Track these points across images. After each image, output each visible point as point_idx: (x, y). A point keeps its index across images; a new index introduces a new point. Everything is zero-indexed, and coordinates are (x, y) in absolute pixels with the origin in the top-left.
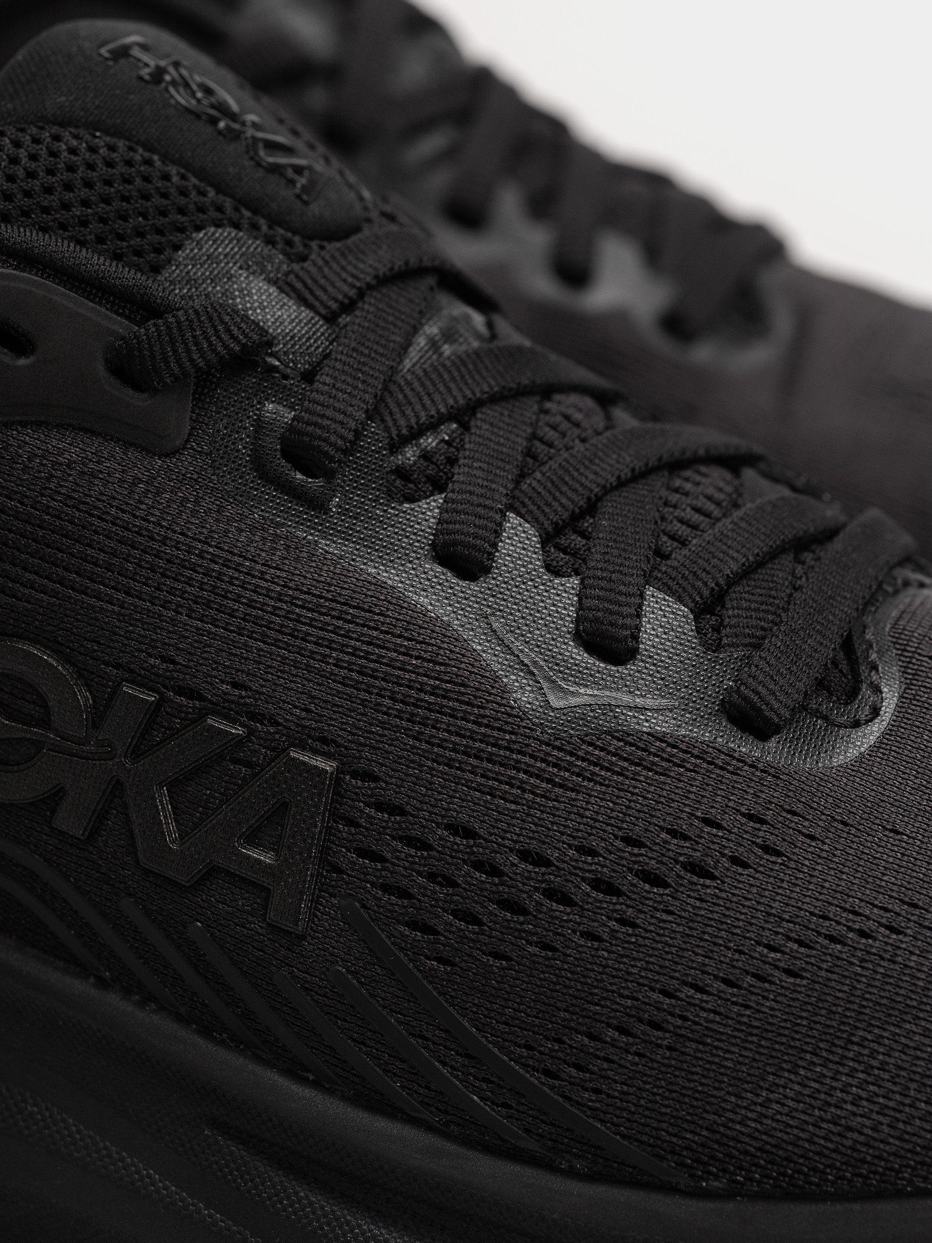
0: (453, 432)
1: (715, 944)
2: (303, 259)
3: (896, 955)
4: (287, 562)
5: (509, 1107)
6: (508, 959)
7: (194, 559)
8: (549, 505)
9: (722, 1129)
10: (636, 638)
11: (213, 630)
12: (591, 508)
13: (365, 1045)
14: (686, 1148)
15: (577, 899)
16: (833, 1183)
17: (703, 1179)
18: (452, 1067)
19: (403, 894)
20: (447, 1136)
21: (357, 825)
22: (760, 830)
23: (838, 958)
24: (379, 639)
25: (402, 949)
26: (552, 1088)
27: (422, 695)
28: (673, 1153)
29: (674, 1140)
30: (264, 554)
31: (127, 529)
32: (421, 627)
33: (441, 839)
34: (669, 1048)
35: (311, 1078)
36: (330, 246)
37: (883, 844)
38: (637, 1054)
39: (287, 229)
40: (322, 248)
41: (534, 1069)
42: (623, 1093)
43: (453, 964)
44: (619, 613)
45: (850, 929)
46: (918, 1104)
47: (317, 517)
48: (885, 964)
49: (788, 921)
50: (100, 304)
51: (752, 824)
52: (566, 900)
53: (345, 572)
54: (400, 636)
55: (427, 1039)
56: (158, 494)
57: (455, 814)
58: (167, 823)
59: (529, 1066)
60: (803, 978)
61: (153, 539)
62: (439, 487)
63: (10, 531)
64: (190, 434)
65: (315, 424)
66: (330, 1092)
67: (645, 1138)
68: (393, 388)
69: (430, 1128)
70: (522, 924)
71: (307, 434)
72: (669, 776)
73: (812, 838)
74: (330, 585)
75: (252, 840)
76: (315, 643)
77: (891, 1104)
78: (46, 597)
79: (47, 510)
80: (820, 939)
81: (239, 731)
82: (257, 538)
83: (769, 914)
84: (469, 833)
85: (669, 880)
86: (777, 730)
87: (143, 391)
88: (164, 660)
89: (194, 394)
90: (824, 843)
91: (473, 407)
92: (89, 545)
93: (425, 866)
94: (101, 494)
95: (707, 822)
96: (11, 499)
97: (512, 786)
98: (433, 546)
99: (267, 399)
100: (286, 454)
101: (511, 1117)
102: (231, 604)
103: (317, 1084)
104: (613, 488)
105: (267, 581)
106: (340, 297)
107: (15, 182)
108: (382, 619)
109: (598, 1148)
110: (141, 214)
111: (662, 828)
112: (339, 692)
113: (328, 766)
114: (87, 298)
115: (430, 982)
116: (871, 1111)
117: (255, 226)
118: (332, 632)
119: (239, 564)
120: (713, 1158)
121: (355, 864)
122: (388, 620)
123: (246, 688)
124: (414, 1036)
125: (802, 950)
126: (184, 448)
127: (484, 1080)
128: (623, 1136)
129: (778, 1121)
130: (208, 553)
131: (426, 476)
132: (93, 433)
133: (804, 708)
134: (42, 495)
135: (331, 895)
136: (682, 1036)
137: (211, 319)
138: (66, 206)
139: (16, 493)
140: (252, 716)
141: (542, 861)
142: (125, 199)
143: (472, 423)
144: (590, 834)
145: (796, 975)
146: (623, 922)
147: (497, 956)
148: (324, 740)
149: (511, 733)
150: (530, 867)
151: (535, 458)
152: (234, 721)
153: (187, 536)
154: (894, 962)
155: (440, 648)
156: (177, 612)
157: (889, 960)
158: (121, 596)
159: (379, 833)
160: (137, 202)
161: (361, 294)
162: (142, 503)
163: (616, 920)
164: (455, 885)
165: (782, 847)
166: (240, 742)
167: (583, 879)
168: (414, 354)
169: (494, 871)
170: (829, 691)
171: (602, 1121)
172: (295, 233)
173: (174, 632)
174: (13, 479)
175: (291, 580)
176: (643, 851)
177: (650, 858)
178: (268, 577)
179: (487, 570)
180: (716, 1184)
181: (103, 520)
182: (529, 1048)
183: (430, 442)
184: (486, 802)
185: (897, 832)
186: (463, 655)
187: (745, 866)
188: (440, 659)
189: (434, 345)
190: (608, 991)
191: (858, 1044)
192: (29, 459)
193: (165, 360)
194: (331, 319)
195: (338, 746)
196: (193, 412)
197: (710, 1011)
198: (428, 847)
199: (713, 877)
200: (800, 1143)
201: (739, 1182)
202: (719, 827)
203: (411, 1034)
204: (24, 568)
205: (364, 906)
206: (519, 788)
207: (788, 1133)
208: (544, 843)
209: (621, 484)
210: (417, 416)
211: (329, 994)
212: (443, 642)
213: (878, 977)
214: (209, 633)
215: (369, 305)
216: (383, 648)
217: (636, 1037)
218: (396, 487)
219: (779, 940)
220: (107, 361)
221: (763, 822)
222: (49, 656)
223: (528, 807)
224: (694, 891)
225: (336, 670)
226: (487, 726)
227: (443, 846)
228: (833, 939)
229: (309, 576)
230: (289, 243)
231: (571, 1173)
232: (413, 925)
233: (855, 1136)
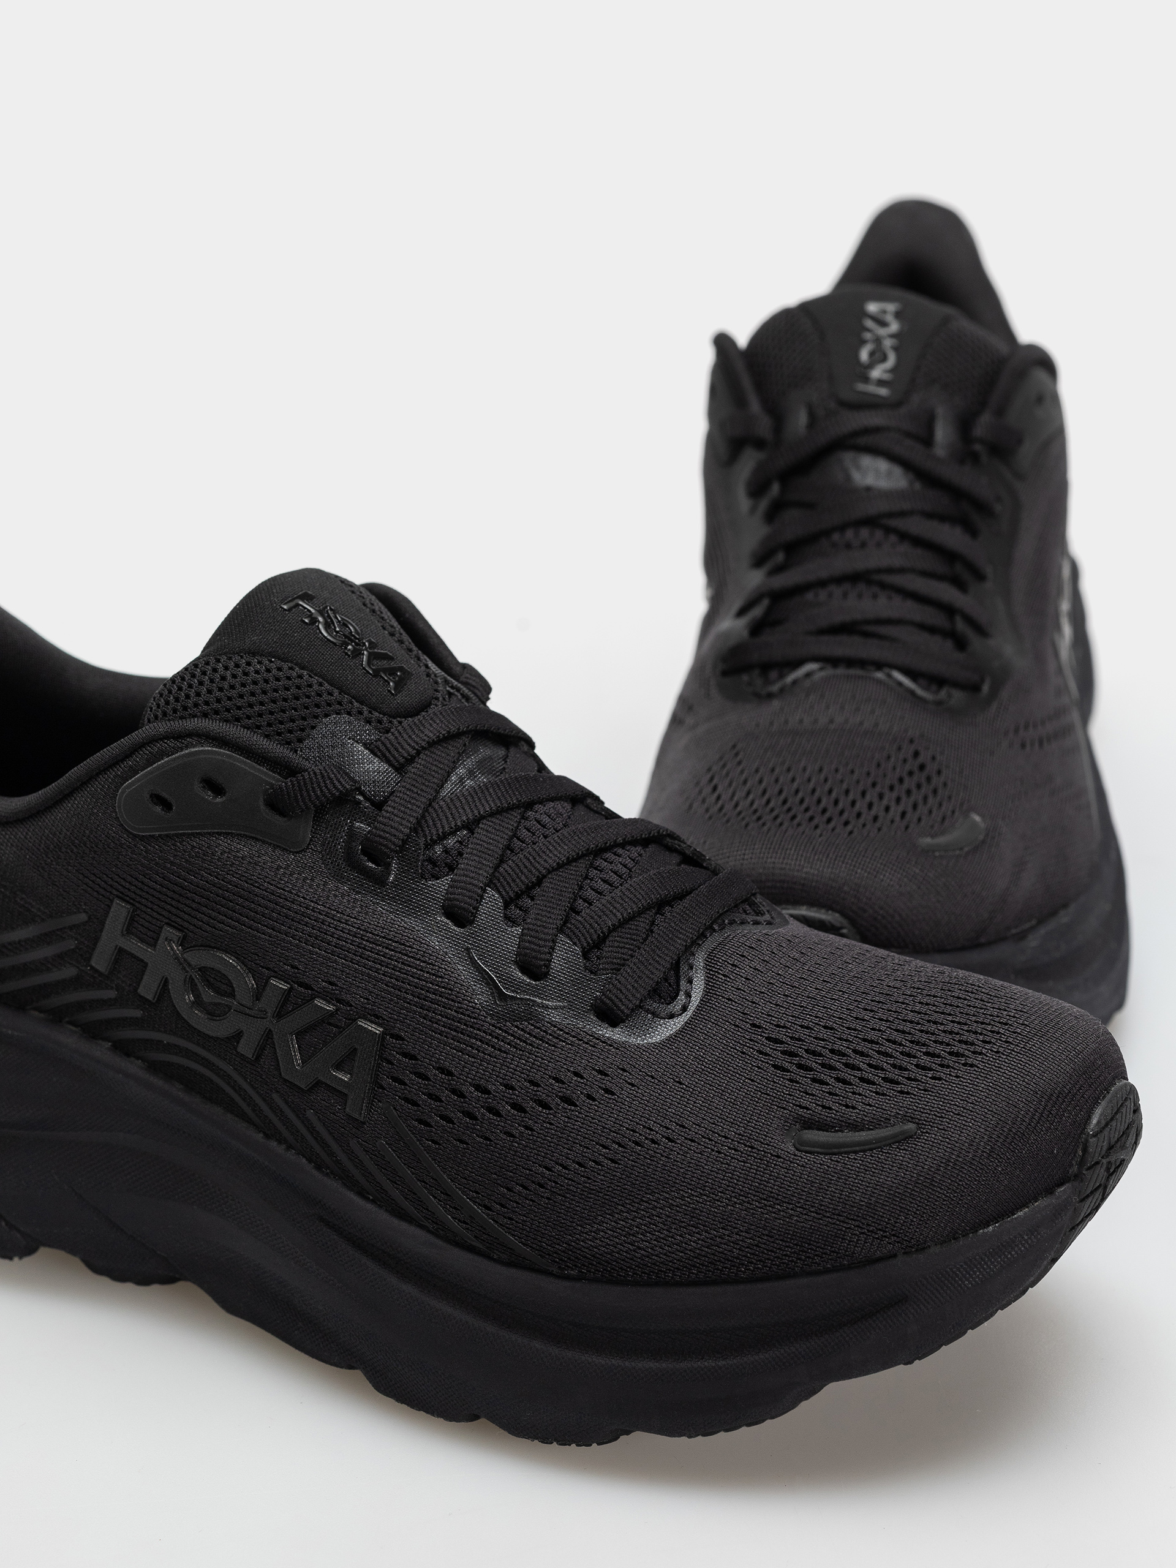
0: (464, 836)
1: (574, 1143)
2: (388, 732)
3: (670, 1154)
4: (361, 914)
5: (467, 1224)
6: (467, 1144)
7: (309, 912)
8: (514, 881)
9: (573, 1244)
10: (548, 966)
11: (319, 951)
12: (539, 882)
13: (396, 1183)
14: (555, 1253)
15: (503, 1113)
16: (632, 1276)
17: (566, 1270)
18: (439, 1200)
19: (415, 1104)
20: (437, 1236)
21: (392, 1064)
22: (604, 1080)
23: (639, 1154)
24: (407, 961)
25: (413, 1134)
26: (488, 1215)
27: (428, 994)
28: (549, 1254)
29: (549, 1248)
30: (348, 910)
31: (274, 895)
32: (431, 955)
33: (435, 1075)
34: (548, 1198)
35: (371, 1198)
36: (405, 723)
37: (672, 1090)
38: (531, 1200)
39: (380, 713)
40: (400, 723)
41: (479, 1204)
42: (523, 1221)
43: (440, 1144)
44: (539, 952)
45: (646, 1138)
46: (675, 1236)
47: (379, 889)
48: (663, 1159)
49: (614, 1132)
50: (263, 766)
51: (600, 1076)
52: (497, 1114)
53: (392, 922)
54: (419, 960)
55: (427, 1184)
56: (291, 875)
57: (442, 1062)
58: (295, 1055)
59: (476, 1202)
60: (619, 1164)
61: (287, 900)
62: (451, 869)
63: (211, 893)
64: (311, 840)
65: (380, 836)
66: (380, 1207)
67: (534, 1246)
68: (430, 810)
69: (429, 1231)
70: (474, 1125)
71: (376, 842)
72: (557, 1047)
73: (633, 1085)
74: (383, 929)
75: (338, 1067)
76: (373, 962)
77: (662, 1236)
78: (230, 929)
79: (230, 882)
80: (630, 1143)
81: (330, 1008)
82: (345, 901)
83: (604, 1128)
84: (450, 1073)
85: (552, 1106)
86: (623, 1021)
87: (285, 816)
88: (293, 967)
89: (314, 817)
90: (639, 1088)
91: (478, 821)
92: (252, 902)
93: (426, 1089)
94: (260, 874)
95: (576, 1074)
96: (211, 876)
97: (473, 1048)
98: (443, 907)
99: (355, 820)
100: (364, 852)
101: (468, 1229)
102: (329, 937)
103: (373, 1202)
104: (554, 870)
105: (349, 925)
106: (406, 755)
107: (223, 691)
108: (410, 949)
109: (511, 1249)
110: (293, 709)
111: (550, 1076)
112: (384, 990)
113: (378, 1030)
114: (256, 763)
115: (428, 1153)
116: (651, 1239)
117: (360, 713)
118: (382, 956)
119: (334, 915)
120: (569, 1259)
121: (390, 1085)
122: (413, 950)
123: (336, 985)
124: (420, 1181)
125: (620, 1149)
126: (308, 848)
127: (455, 1208)
128: (523, 1244)
129: (602, 1241)
130: (317, 909)
131: (446, 864)
132: (257, 839)
133: (641, 1007)
134: (228, 874)
135: (379, 1101)
136: (554, 1192)
137: (323, 777)
138: (251, 706)
139: (214, 872)
140: (339, 1001)
141: (486, 1091)
142: (285, 700)
143: (476, 831)
144: (512, 1078)
145: (616, 1163)
146: (527, 1128)
147: (462, 1141)
148: (377, 1017)
149: (474, 1018)
150: (480, 1094)
151: (512, 851)
152: (329, 1002)
153: (306, 899)
154: (669, 1158)
155: (440, 968)
156: (300, 941)
157: (666, 1157)
158: (270, 931)
159: (403, 1069)
160: (291, 702)
161: (418, 753)
162: (282, 880)
163: (524, 1126)
164: (441, 1101)
165: (615, 1089)
166: (332, 1014)
167: (507, 1103)
168: (448, 786)
169: (462, 1095)
170: (660, 996)
171: (513, 1235)
172: (384, 714)
173: (298, 952)
174: (212, 864)
175: (362, 925)
176: (539, 1089)
177: (543, 1093)
178: (350, 923)
179: (472, 922)
180: (572, 1272)
181: (260, 889)
182: (477, 1193)
183: (451, 842)
184: (459, 1056)
185: (681, 1083)
186: (452, 973)
187: (594, 1100)
188: (439, 974)
189: (461, 780)
190: (517, 1165)
191: (646, 1202)
192: (221, 853)
193: (297, 802)
194: (399, 769)
195: (384, 1019)
196: (313, 827)
197: (569, 1179)
198: (428, 1079)
199: (576, 1106)
200: (614, 1254)
201: (583, 1272)
202: (582, 1077)
203: (418, 1180)
204: (219, 913)
205: (395, 1109)
206: (476, 1049)
207: (608, 1249)
208: (488, 1081)
209: (560, 866)
210: (443, 827)
211: (378, 1155)
212: (442, 964)
213: (660, 1166)
214: (317, 953)
215: (420, 761)
216: (409, 966)
217: (531, 1191)
218: (427, 870)
219: (609, 1143)
220: (264, 800)
221: (607, 1075)
222: (233, 960)
223: (481, 1061)
224: (565, 1112)
225: (383, 977)
226: (462, 1014)
227: (436, 1079)
228: (637, 1143)
229: (372, 923)
230: (380, 722)
231: (498, 1261)
232: (421, 1122)
233: (642, 1252)
